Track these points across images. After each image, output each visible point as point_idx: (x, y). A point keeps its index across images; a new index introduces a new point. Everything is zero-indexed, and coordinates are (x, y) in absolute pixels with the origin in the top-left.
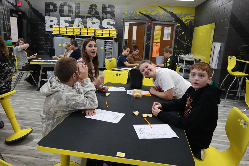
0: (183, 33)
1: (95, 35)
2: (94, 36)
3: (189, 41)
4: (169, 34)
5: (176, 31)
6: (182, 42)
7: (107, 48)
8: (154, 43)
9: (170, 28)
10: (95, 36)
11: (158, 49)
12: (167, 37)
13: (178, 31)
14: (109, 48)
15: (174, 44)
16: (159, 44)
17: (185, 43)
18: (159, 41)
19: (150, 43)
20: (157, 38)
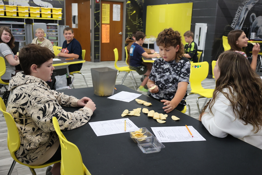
0: (135, 12)
1: (29, 16)
2: (28, 18)
3: (141, 21)
4: (119, 14)
5: (127, 9)
6: (134, 23)
7: (49, 34)
8: (103, 26)
9: (119, 6)
10: (30, 18)
11: (108, 32)
12: (117, 17)
13: (129, 9)
14: (52, 34)
15: (126, 25)
16: (108, 26)
17: (138, 23)
18: (108, 22)
19: (99, 25)
20: (106, 19)
